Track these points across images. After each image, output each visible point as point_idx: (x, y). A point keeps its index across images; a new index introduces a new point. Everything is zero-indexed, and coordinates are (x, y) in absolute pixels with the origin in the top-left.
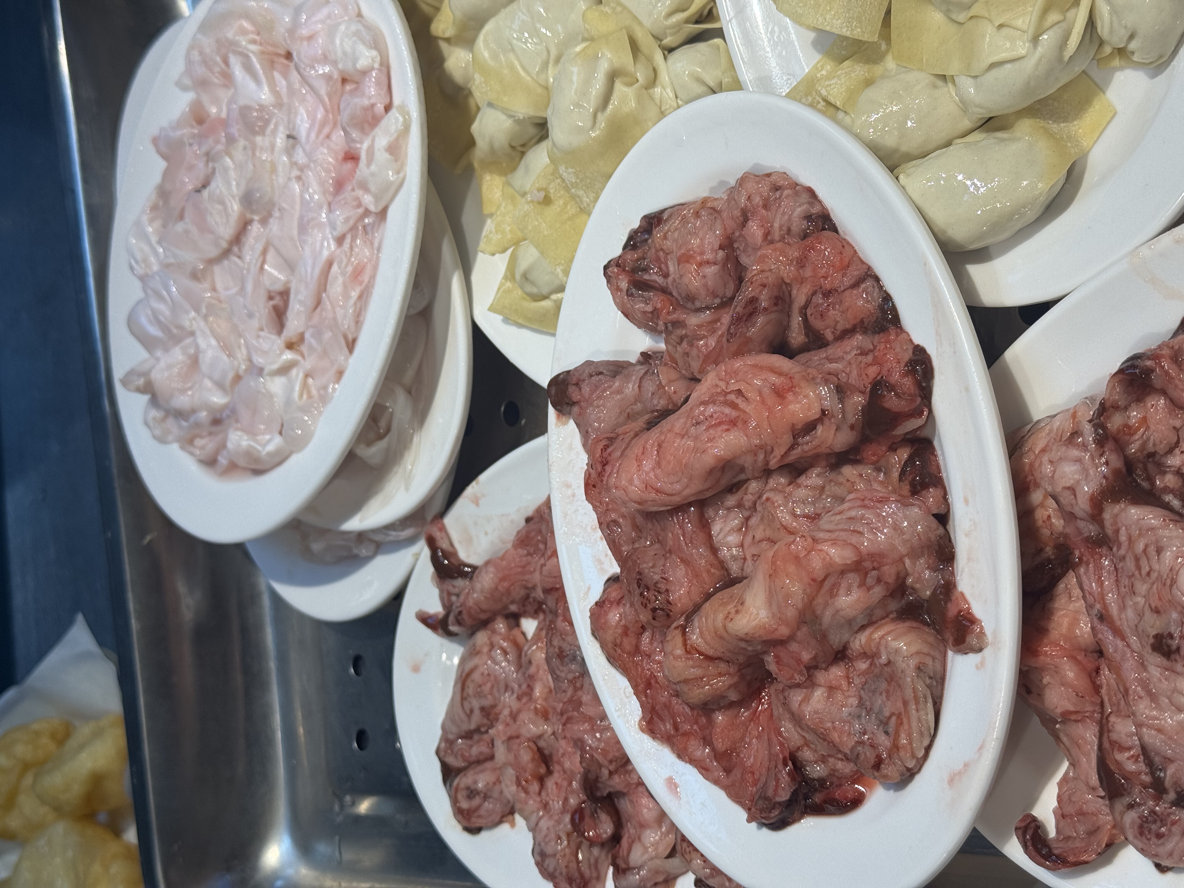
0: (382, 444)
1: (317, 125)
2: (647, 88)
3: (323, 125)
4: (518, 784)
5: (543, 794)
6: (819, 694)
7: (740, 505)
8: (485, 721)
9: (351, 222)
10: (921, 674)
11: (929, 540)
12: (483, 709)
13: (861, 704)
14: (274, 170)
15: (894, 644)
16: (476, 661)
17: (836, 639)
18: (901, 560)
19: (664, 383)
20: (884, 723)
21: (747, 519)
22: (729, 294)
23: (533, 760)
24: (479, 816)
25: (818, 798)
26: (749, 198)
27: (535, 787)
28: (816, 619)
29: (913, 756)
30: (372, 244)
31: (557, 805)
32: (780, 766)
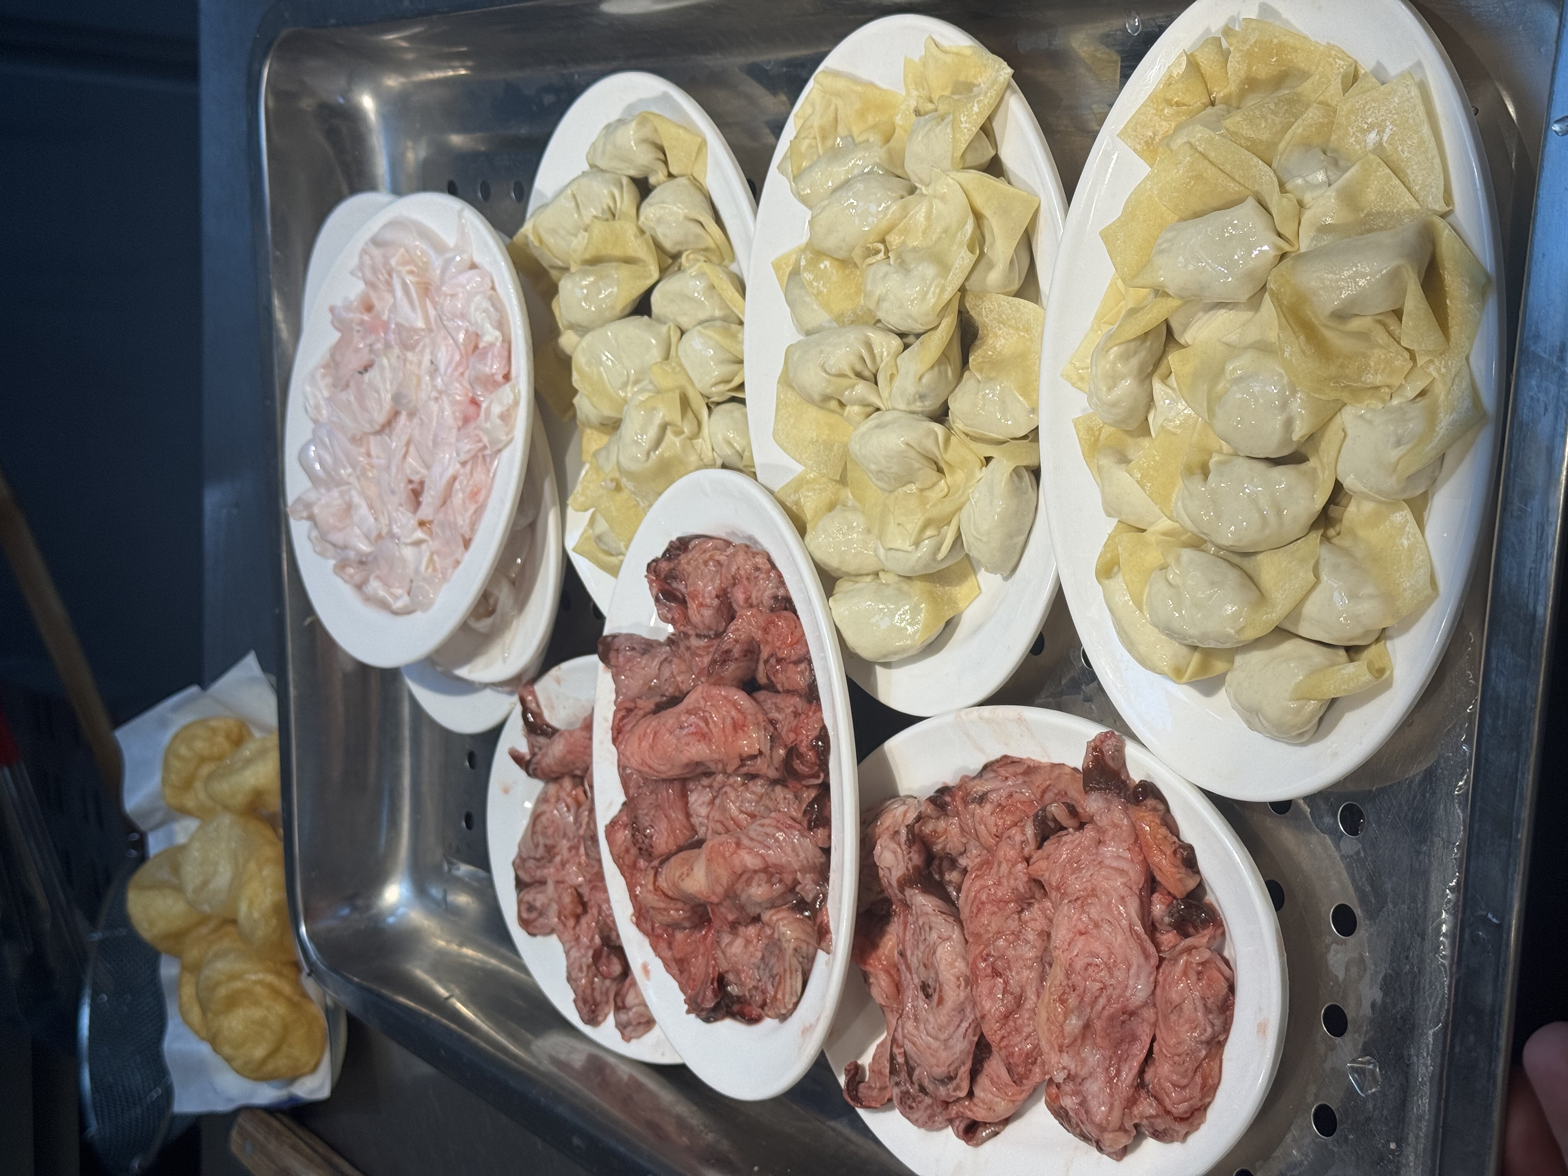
0: (488, 621)
1: (454, 364)
2: (691, 439)
3: (459, 364)
4: (559, 918)
5: (577, 928)
6: (739, 943)
7: (710, 786)
8: (547, 855)
9: (472, 453)
10: (797, 954)
11: (815, 863)
12: (546, 846)
13: (763, 958)
14: (419, 385)
15: (783, 929)
16: (544, 807)
17: (753, 911)
18: (796, 872)
19: (675, 673)
20: (773, 977)
21: (715, 798)
22: (721, 630)
23: (572, 902)
24: (535, 927)
25: (736, 1008)
26: (739, 568)
27: (571, 922)
28: (736, 896)
29: (785, 1007)
30: (489, 471)
31: (585, 940)
32: (709, 983)
